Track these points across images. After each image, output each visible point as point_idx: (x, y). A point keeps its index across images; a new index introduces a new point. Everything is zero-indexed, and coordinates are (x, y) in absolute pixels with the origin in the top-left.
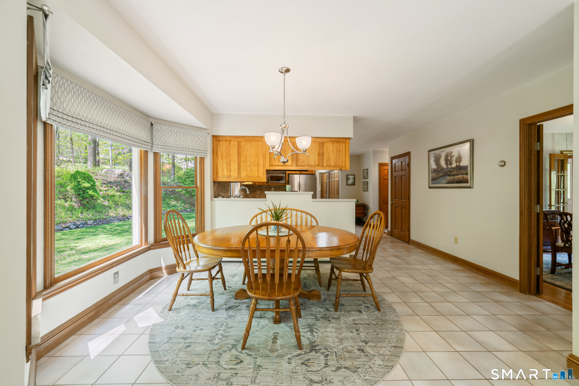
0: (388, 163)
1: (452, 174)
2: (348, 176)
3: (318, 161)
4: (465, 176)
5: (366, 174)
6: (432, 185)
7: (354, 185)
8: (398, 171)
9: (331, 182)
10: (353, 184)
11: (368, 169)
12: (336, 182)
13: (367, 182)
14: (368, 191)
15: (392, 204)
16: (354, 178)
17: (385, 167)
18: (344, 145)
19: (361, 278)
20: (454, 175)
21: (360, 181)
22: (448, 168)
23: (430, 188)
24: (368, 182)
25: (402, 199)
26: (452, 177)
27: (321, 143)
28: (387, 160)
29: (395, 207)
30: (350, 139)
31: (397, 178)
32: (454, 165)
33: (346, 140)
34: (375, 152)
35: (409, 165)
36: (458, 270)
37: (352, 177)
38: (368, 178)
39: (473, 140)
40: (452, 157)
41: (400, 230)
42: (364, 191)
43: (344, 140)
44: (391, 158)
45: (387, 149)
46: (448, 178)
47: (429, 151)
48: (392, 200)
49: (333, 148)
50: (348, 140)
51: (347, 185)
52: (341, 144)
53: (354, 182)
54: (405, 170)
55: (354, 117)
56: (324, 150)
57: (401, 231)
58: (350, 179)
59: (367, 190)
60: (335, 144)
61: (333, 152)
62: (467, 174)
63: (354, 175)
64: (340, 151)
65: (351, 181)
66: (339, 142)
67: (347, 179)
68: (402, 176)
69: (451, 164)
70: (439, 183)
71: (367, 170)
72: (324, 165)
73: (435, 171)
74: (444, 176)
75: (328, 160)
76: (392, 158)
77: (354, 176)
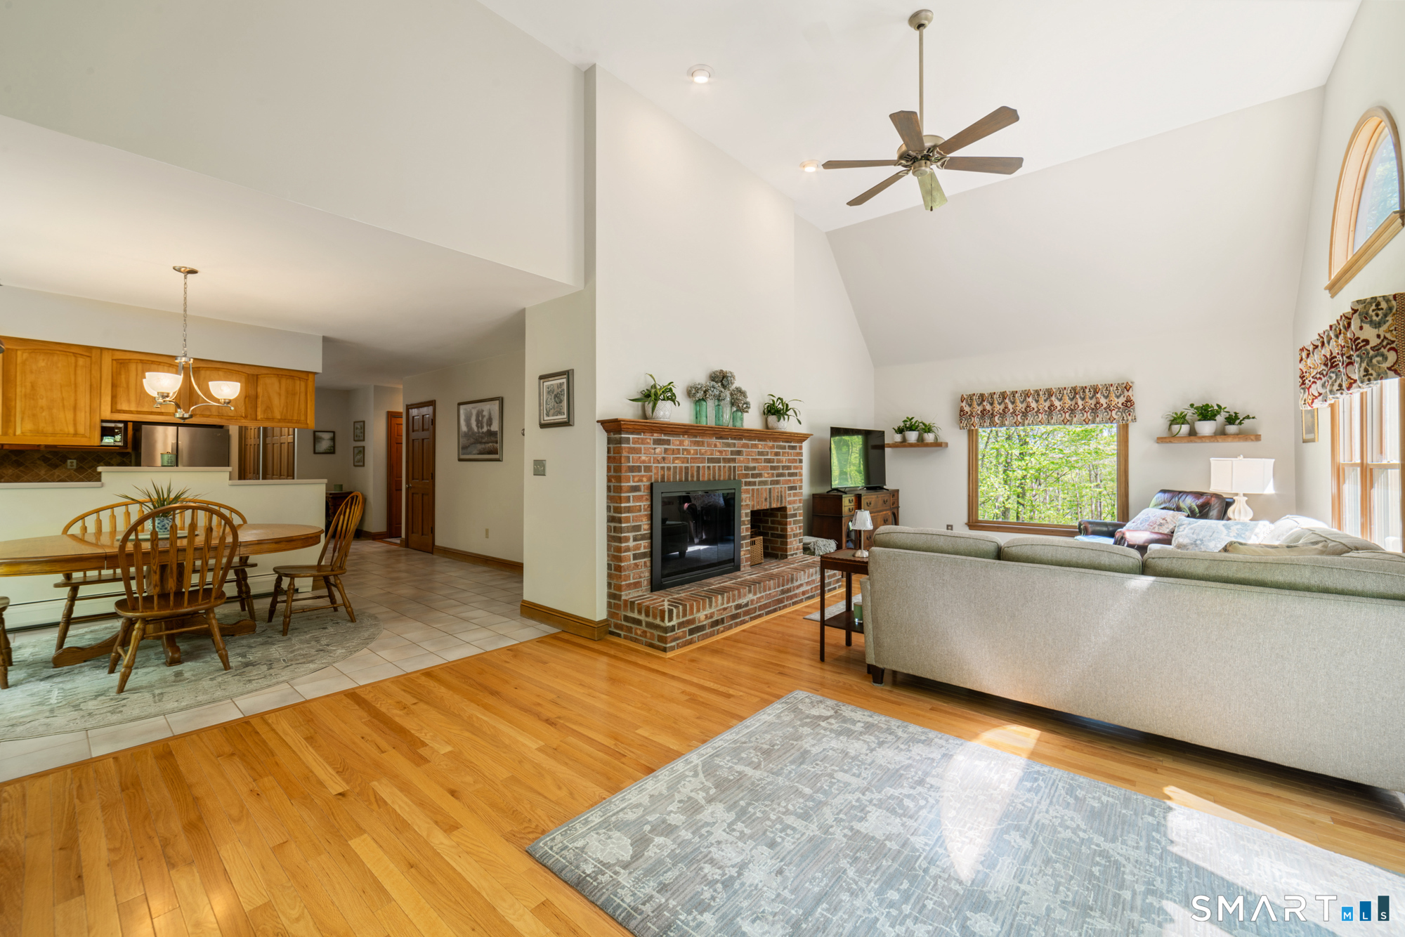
0: (401, 413)
1: (484, 441)
2: (317, 433)
3: (243, 408)
4: (495, 445)
5: (360, 431)
6: (462, 457)
7: (333, 452)
8: (418, 430)
9: (270, 447)
10: (331, 451)
11: (364, 422)
12: (285, 447)
13: (362, 449)
14: (364, 465)
15: (407, 490)
16: (333, 439)
17: (398, 421)
18: (303, 384)
19: (329, 592)
20: (485, 443)
21: (346, 446)
22: (479, 432)
23: (460, 460)
24: (364, 447)
25: (423, 479)
26: (483, 446)
27: (253, 375)
28: (401, 409)
29: (413, 494)
30: (315, 373)
31: (416, 444)
32: (485, 429)
33: (308, 376)
34: (379, 390)
35: (433, 422)
36: (485, 572)
37: (327, 436)
38: (364, 440)
39: (502, 399)
40: (483, 417)
41: (420, 533)
42: (355, 466)
43: (303, 376)
44: (407, 406)
45: (401, 387)
46: (480, 447)
47: (460, 404)
48: (407, 482)
49: (280, 388)
50: (310, 376)
51: (315, 453)
52: (298, 382)
53: (334, 447)
54: (428, 430)
55: (324, 337)
56: (260, 390)
57: (422, 535)
58: (323, 439)
59: (361, 464)
60: (284, 381)
61: (280, 395)
62: (497, 442)
63: (334, 432)
64: (294, 394)
65: (324, 445)
66: (292, 377)
67: (316, 439)
68: (423, 440)
69: (482, 428)
70: (470, 453)
71: (362, 424)
72: (259, 418)
73: (466, 435)
74: (475, 443)
75: (269, 408)
76: (409, 407)
77: (331, 435)
